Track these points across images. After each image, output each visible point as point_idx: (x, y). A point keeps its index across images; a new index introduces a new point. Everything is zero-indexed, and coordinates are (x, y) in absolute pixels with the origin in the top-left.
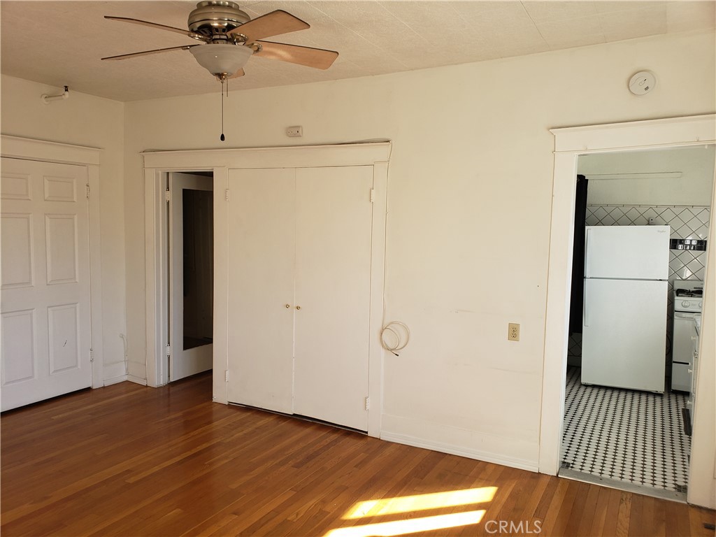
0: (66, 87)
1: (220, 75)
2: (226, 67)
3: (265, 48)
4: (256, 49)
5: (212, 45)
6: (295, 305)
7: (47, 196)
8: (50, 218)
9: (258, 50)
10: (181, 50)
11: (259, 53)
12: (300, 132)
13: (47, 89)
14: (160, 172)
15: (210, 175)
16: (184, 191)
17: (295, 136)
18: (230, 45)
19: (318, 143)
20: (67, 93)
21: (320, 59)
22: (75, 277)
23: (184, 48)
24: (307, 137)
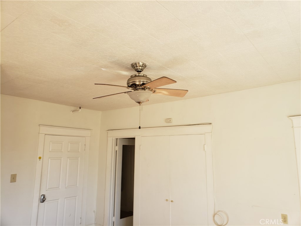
0: (80, 107)
1: (139, 103)
2: (141, 99)
3: (157, 91)
4: (154, 91)
5: (136, 91)
6: (171, 200)
7: (69, 150)
8: (69, 159)
9: (154, 92)
10: (124, 93)
11: (155, 93)
12: (171, 120)
13: (73, 108)
14: (114, 138)
15: (134, 139)
16: (123, 146)
17: (169, 122)
18: (143, 91)
19: (179, 125)
20: (80, 109)
21: (181, 93)
22: (77, 185)
23: (125, 93)
24: (174, 123)
